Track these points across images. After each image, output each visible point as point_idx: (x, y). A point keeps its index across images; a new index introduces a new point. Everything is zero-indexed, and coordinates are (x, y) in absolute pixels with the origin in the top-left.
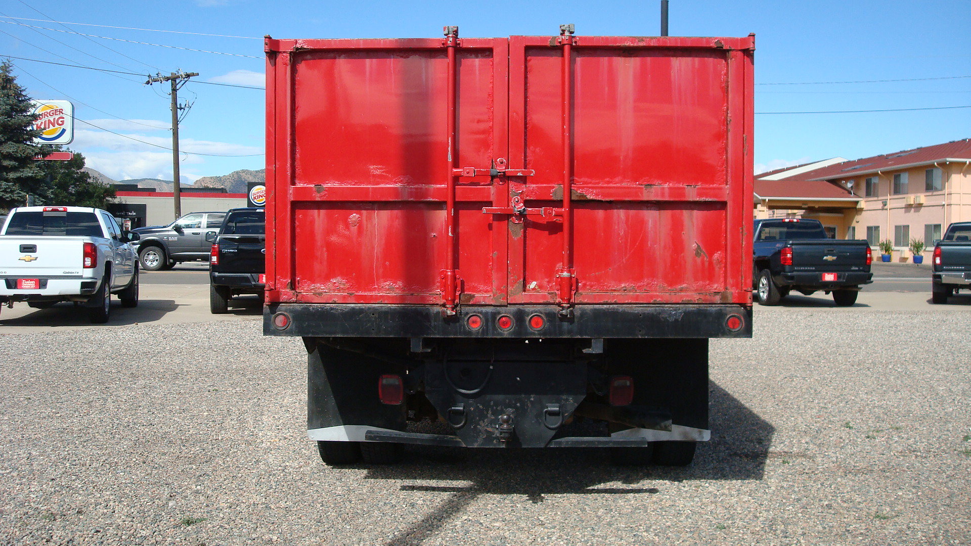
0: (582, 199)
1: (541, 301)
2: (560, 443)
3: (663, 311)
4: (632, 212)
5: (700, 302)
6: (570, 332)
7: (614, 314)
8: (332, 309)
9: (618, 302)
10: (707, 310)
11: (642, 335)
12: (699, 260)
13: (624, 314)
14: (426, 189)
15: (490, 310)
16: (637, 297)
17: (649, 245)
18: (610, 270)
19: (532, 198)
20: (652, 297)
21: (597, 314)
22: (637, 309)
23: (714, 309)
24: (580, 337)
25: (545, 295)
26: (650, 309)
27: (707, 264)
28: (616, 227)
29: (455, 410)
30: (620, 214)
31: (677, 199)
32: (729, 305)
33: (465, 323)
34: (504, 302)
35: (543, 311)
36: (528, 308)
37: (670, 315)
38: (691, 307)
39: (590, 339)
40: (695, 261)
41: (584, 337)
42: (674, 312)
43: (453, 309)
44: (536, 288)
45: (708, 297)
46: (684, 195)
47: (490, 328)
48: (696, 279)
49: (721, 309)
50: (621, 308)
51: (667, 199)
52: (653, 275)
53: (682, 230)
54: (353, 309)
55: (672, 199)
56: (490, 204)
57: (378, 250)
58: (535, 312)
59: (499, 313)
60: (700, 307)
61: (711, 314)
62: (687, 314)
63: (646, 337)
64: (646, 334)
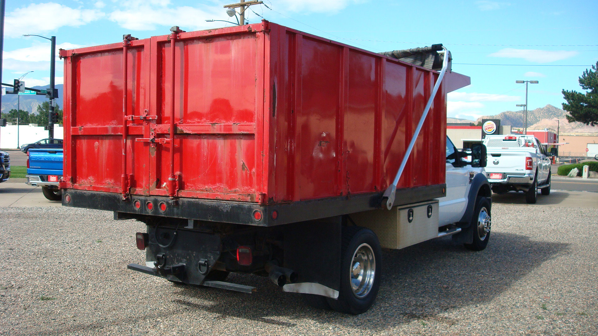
0: (182, 133)
1: (163, 195)
2: (209, 284)
3: (222, 205)
4: (211, 141)
5: (240, 200)
6: (177, 214)
7: (196, 205)
8: (85, 193)
9: (199, 197)
10: (243, 206)
11: (211, 219)
12: (244, 172)
13: (202, 205)
14: (118, 127)
15: (143, 198)
16: (208, 195)
17: (219, 162)
18: (200, 177)
19: (159, 133)
20: (215, 195)
21: (190, 204)
22: (208, 202)
23: (246, 205)
24: (182, 218)
25: (165, 191)
26: (214, 203)
27: (248, 175)
28: (203, 150)
29: (159, 256)
30: (205, 142)
31: (228, 133)
32: (255, 203)
33: (134, 205)
34: (147, 194)
35: (165, 201)
36: (160, 199)
37: (224, 208)
38: (235, 204)
39: (187, 220)
40: (242, 173)
41: (184, 218)
42: (226, 206)
43: (125, 197)
44: (166, 186)
45: (244, 197)
46: (231, 130)
47: (144, 209)
48: (243, 185)
49: (250, 206)
50: (201, 201)
51: (222, 132)
52: (221, 181)
53: (236, 153)
54: (92, 194)
55: (225, 133)
56: (142, 136)
57: (104, 162)
58: (162, 201)
59: (147, 200)
60: (239, 203)
61: (245, 208)
62: (233, 207)
63: (213, 221)
64: (212, 219)
